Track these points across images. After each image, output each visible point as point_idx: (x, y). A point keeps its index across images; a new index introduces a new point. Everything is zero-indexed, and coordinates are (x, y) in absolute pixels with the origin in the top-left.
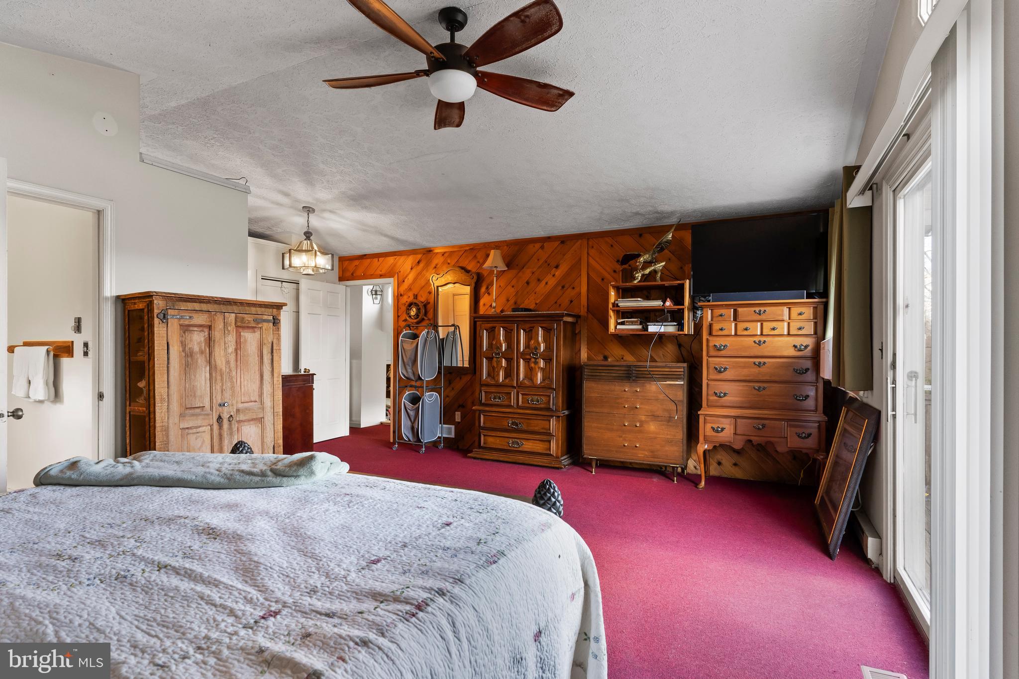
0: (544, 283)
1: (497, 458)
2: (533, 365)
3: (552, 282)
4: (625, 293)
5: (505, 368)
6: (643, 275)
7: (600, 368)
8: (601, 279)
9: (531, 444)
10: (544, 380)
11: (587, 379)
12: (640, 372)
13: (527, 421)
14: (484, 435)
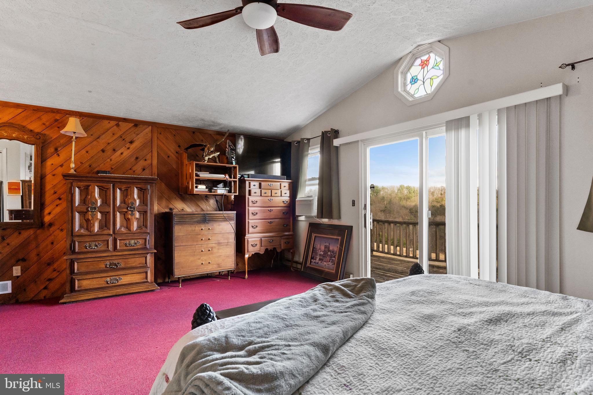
0: (119, 153)
1: (94, 297)
2: (130, 217)
3: (126, 153)
4: (201, 168)
5: (100, 220)
6: (209, 159)
7: (185, 216)
8: (167, 156)
9: (129, 278)
10: (139, 227)
11: (177, 224)
12: (211, 218)
13: (124, 260)
14: (78, 280)
